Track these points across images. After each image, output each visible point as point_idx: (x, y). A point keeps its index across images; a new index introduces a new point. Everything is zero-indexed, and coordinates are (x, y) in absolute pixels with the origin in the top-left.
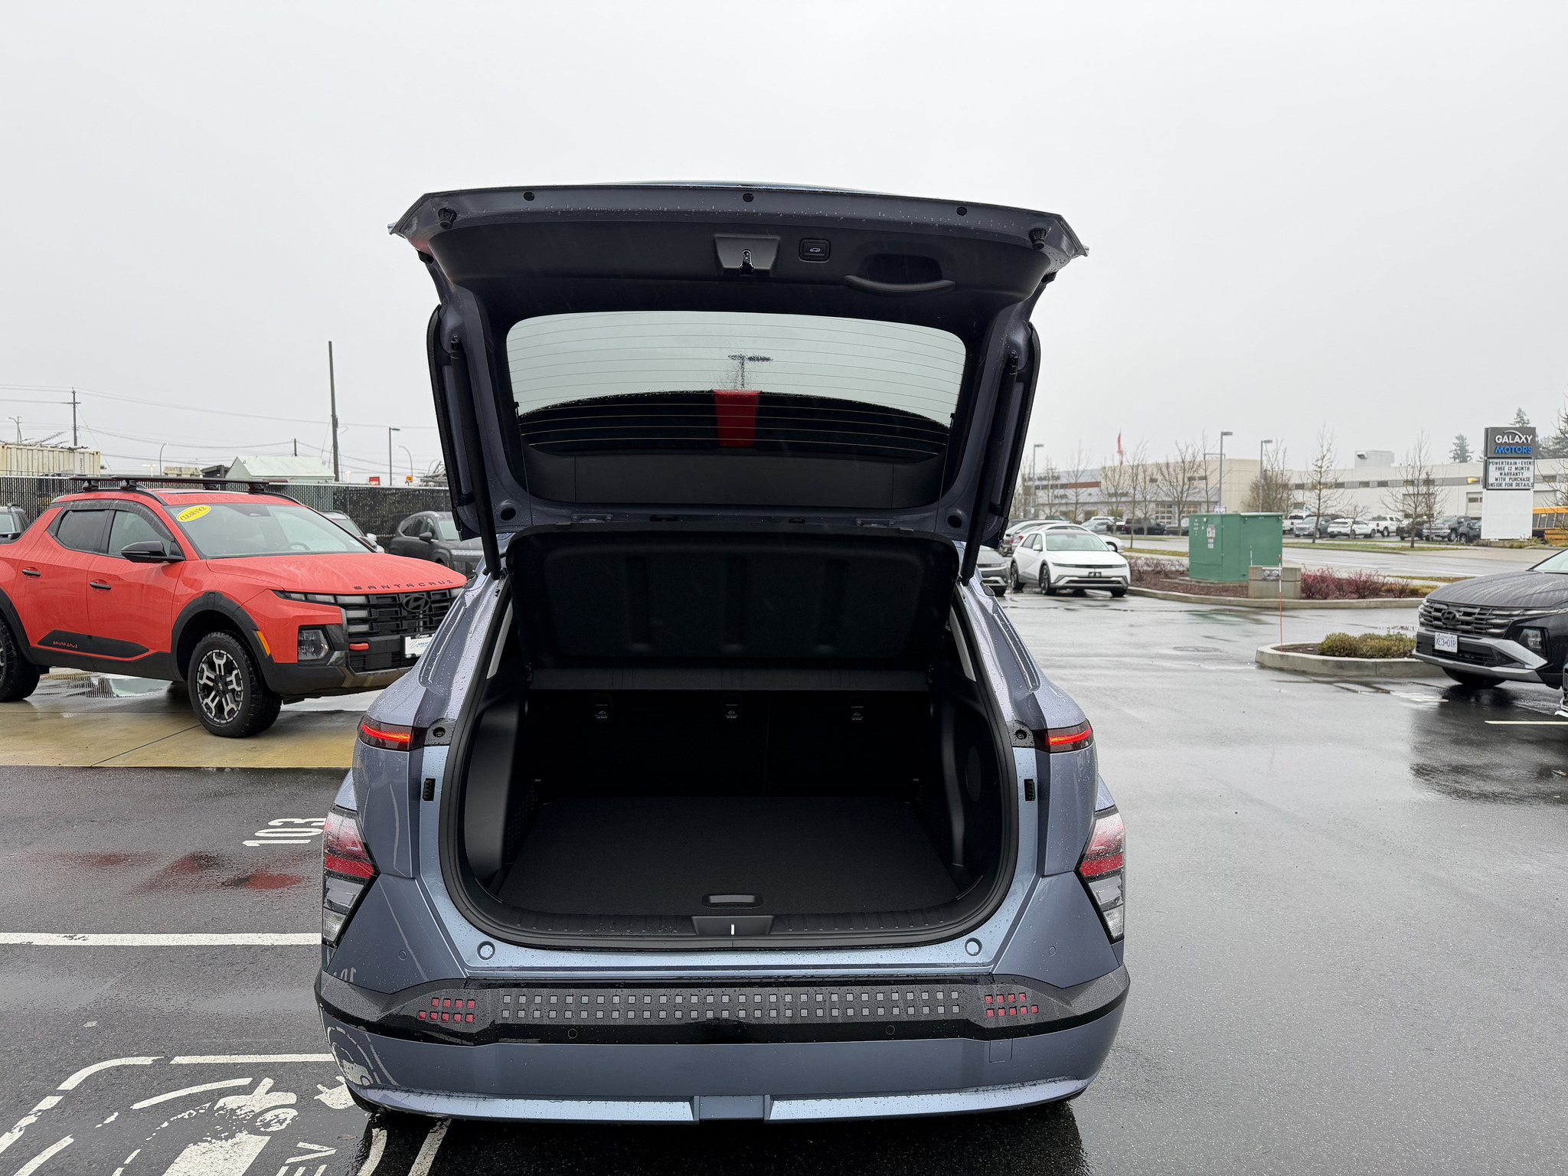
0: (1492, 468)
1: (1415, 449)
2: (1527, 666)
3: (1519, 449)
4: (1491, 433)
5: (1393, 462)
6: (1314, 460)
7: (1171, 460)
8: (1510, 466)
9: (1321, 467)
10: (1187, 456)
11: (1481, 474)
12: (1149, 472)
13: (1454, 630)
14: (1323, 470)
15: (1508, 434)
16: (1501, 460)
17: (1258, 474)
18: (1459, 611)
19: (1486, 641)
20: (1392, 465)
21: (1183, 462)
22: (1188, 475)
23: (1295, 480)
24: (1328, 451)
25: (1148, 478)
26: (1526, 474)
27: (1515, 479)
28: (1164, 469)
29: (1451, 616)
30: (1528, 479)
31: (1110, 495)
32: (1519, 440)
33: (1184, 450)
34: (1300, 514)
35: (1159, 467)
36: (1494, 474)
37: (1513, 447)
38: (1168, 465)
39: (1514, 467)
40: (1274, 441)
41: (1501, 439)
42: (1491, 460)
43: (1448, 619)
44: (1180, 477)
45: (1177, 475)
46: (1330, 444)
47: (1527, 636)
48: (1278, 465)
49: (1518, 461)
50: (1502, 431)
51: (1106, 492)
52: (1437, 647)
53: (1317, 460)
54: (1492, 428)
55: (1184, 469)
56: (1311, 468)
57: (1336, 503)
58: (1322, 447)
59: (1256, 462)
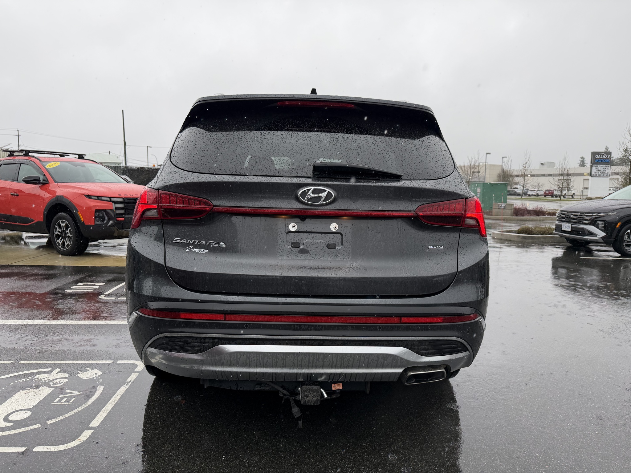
0: (593, 168)
1: (563, 160)
2: (598, 236)
3: (605, 161)
4: (594, 154)
5: (555, 166)
6: (523, 164)
7: (466, 165)
8: (600, 167)
9: (525, 167)
10: (472, 163)
11: (589, 172)
13: (570, 222)
14: (526, 168)
15: (600, 154)
16: (597, 165)
17: (501, 171)
18: (572, 214)
19: (582, 226)
20: (554, 168)
21: (471, 165)
22: (472, 170)
23: (515, 173)
24: (528, 160)
26: (607, 171)
27: (603, 173)
30: (608, 173)
32: (604, 157)
33: (471, 160)
34: (517, 187)
35: (461, 167)
36: (594, 170)
37: (602, 160)
38: (464, 166)
39: (602, 168)
40: (507, 157)
41: (597, 157)
42: (593, 165)
43: (567, 217)
44: (469, 171)
45: (468, 170)
46: (529, 158)
47: (598, 224)
48: (508, 167)
49: (604, 165)
50: (598, 153)
52: (563, 229)
53: (524, 164)
54: (594, 152)
55: (471, 168)
56: (521, 168)
57: (530, 182)
58: (526, 159)
59: (500, 165)
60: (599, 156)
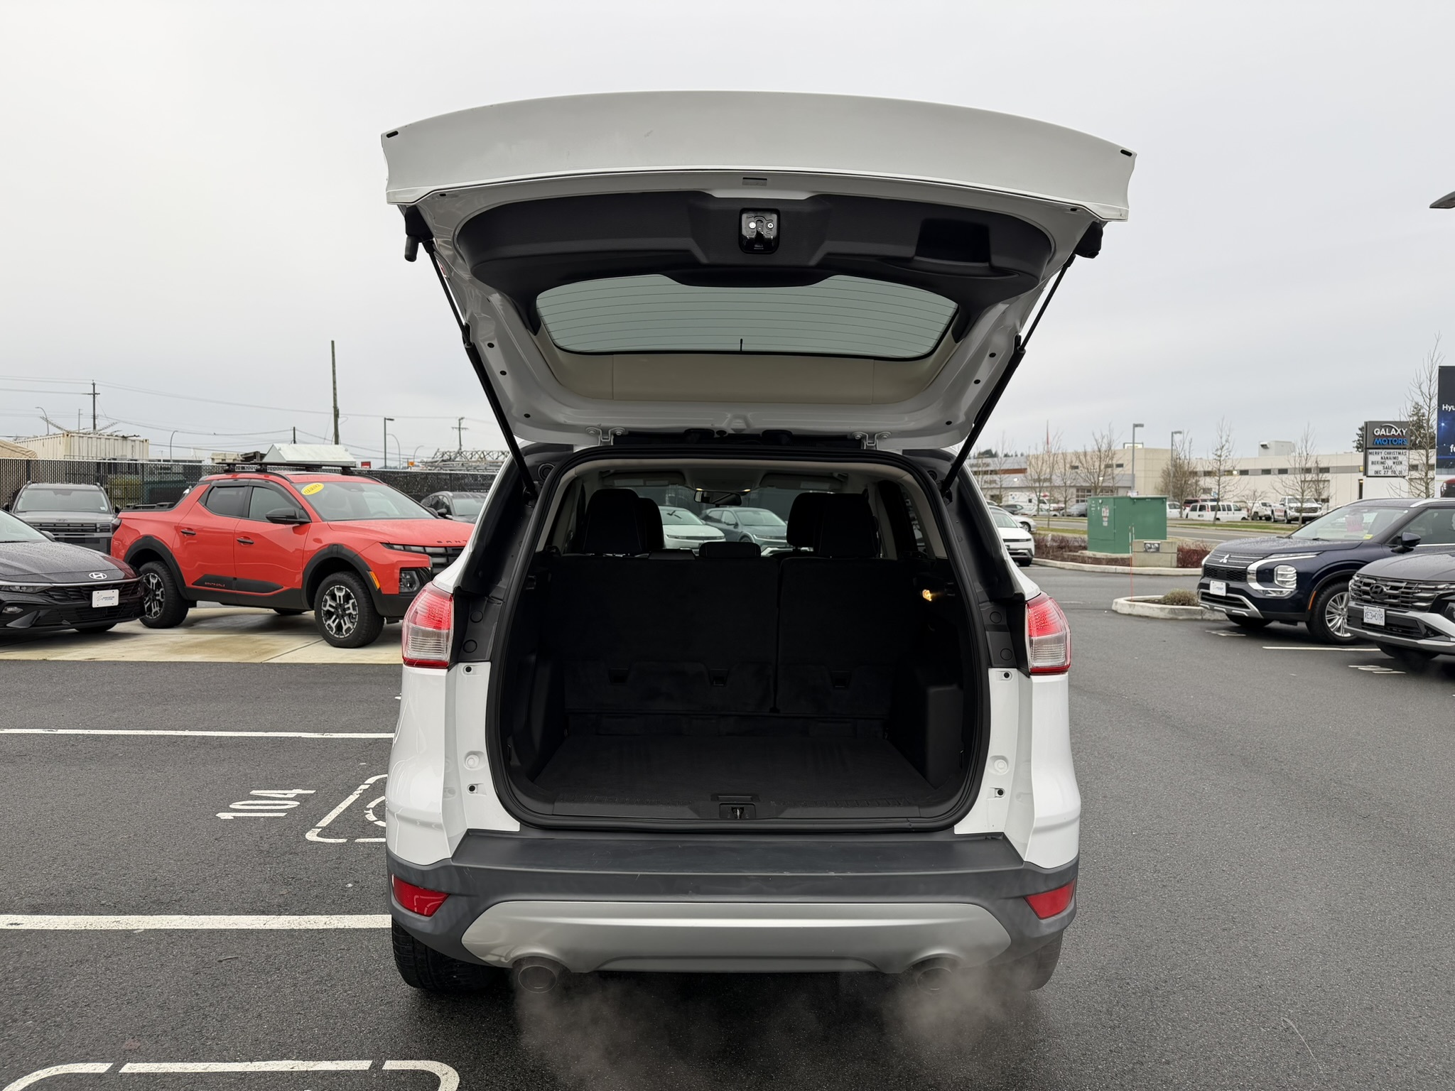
0: (1371, 458)
1: (1302, 441)
3: (1395, 441)
4: (1367, 426)
6: (1214, 450)
7: (1089, 450)
9: (1220, 456)
10: (1104, 445)
11: (1359, 464)
12: (1068, 460)
14: (1222, 459)
15: (1387, 428)
16: (1378, 451)
20: (1290, 454)
21: (1100, 451)
22: (1104, 463)
23: (1200, 469)
24: (1227, 441)
25: (1068, 466)
28: (1082, 457)
29: (1379, 590)
31: (1035, 481)
32: (1395, 433)
33: (1100, 440)
35: (1077, 455)
36: (1374, 463)
37: (1390, 439)
38: (1085, 454)
42: (1369, 450)
44: (1097, 464)
45: (1094, 462)
46: (1229, 436)
49: (1394, 451)
50: (1381, 425)
51: (1030, 478)
52: (1365, 621)
53: (1217, 450)
54: (1370, 422)
55: (1100, 458)
56: (1212, 457)
57: (1233, 488)
58: (1221, 438)
59: (1167, 450)
60: (1383, 430)
